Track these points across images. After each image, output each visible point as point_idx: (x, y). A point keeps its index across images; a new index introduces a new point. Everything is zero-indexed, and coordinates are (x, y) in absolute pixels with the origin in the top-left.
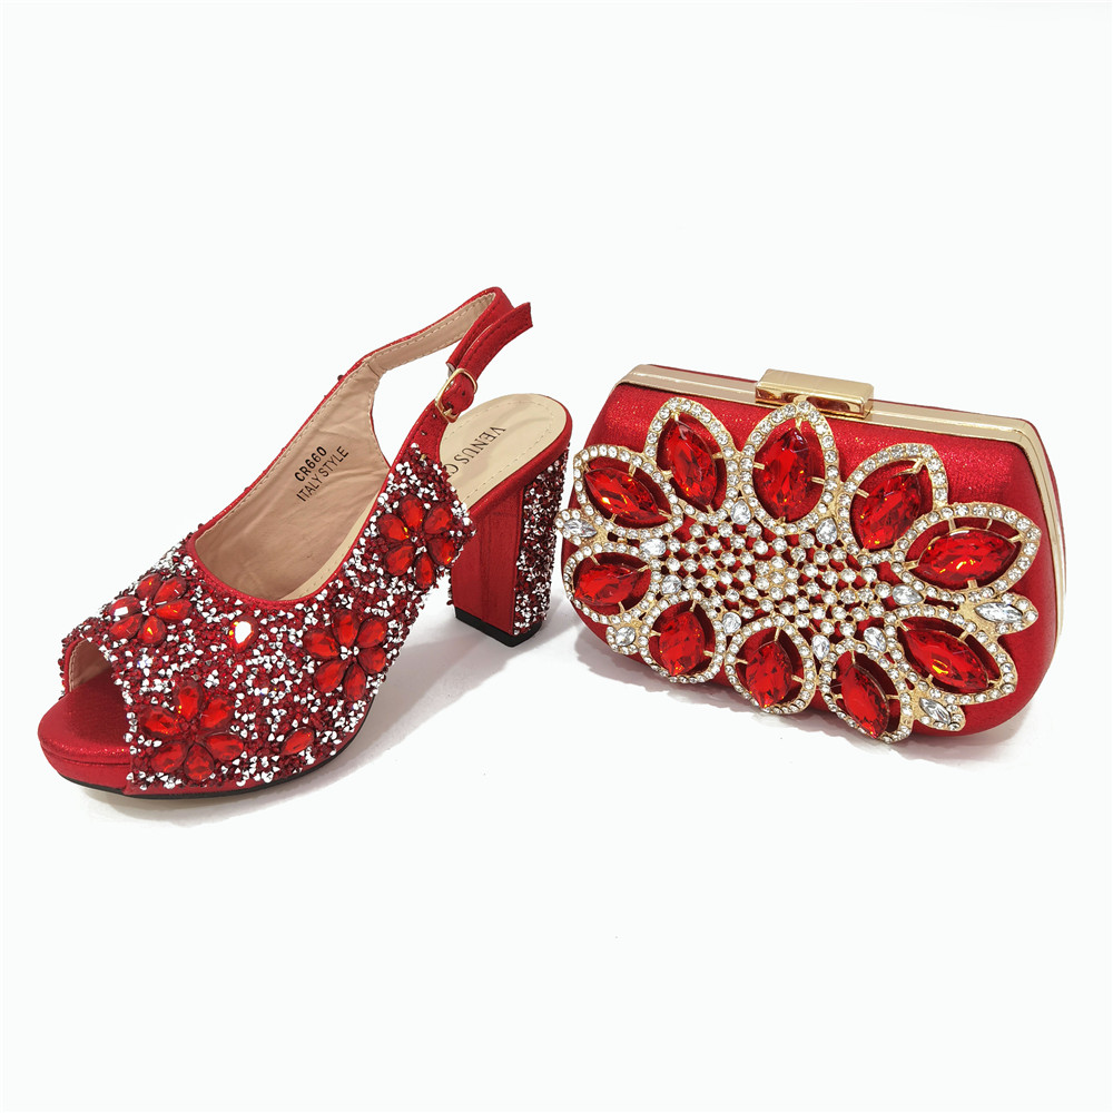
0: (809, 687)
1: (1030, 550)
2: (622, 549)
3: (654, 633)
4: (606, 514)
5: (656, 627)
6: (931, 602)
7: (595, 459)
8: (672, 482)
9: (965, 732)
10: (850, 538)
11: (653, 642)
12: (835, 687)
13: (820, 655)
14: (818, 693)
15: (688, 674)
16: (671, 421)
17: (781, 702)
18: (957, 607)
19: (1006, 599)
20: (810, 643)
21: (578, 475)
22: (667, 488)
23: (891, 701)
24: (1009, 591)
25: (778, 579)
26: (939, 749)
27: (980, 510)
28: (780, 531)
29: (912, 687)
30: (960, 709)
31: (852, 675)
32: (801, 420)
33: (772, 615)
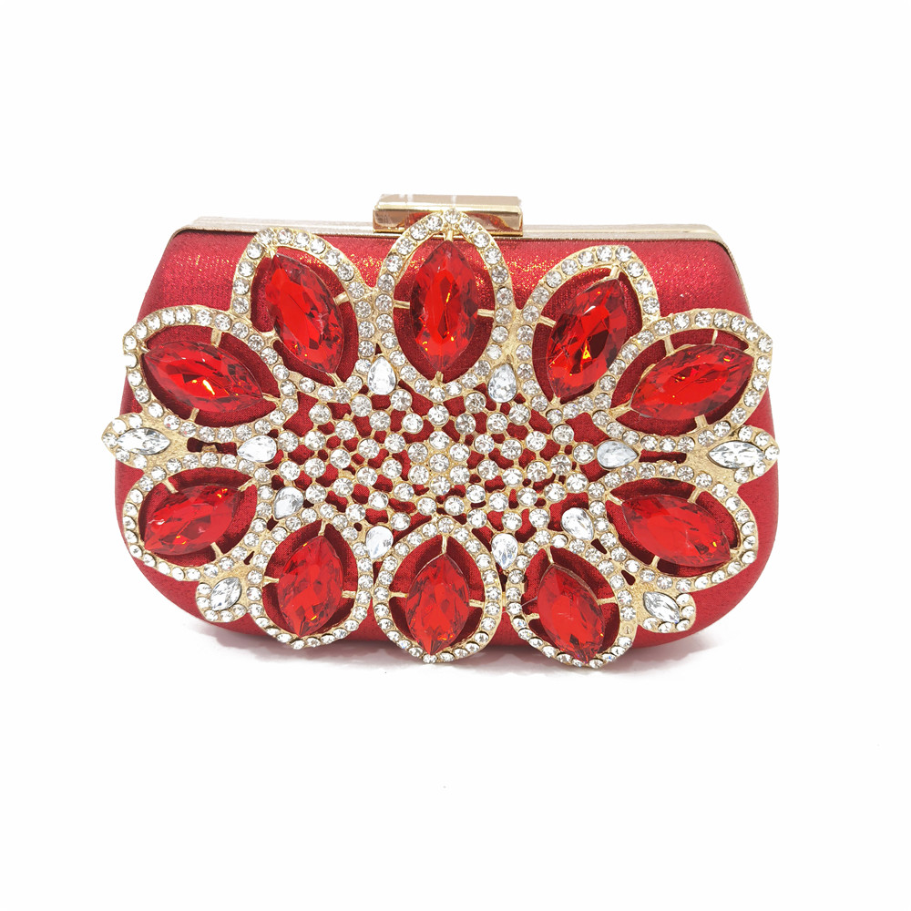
0: (492, 611)
1: (767, 365)
2: (210, 460)
3: (269, 580)
4: (183, 413)
6: (648, 457)
7: (158, 332)
8: (276, 346)
10: (534, 388)
11: (270, 594)
12: (526, 603)
13: (504, 562)
14: (505, 618)
15: (321, 631)
16: (266, 260)
17: (452, 644)
18: (684, 457)
19: (746, 434)
20: (489, 548)
21: (132, 361)
22: (269, 355)
23: (608, 606)
24: (747, 423)
25: (440, 464)
27: (703, 319)
28: (436, 396)
29: (632, 581)
30: (692, 598)
33: (434, 519)
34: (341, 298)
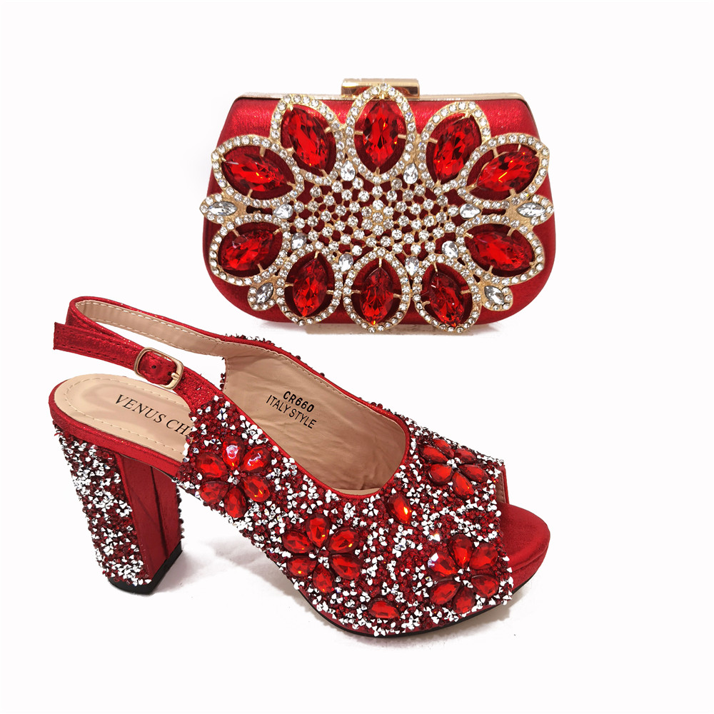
0: (405, 299)
1: (545, 163)
2: (258, 218)
3: (288, 284)
4: (244, 192)
5: (288, 280)
6: (486, 212)
7: (231, 150)
8: (294, 156)
10: (427, 176)
11: (289, 292)
12: (424, 295)
13: (412, 272)
14: (412, 302)
15: (314, 315)
16: (288, 111)
17: (384, 320)
18: (504, 212)
19: (535, 199)
20: (404, 264)
21: (216, 166)
22: (290, 161)
24: (537, 193)
27: (513, 138)
28: (376, 181)
29: (478, 280)
30: (510, 290)
32: (383, 95)
33: (375, 249)
34: (328, 129)
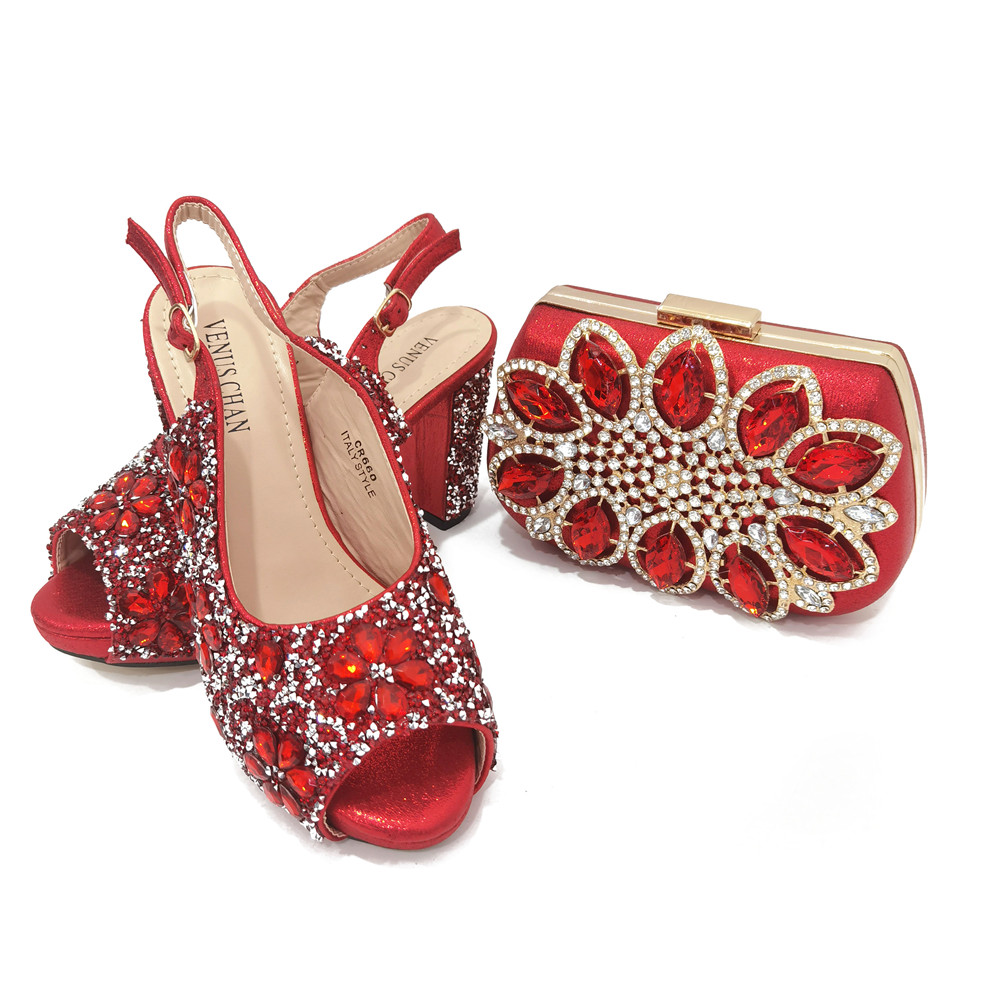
0: (700, 572)
1: (893, 461)
2: (539, 451)
3: (566, 524)
4: (526, 421)
5: (569, 517)
6: (806, 503)
7: (516, 371)
8: (583, 393)
9: (834, 613)
10: (736, 447)
11: (565, 531)
12: (723, 572)
13: (710, 546)
14: (708, 578)
15: (596, 558)
16: (583, 339)
17: (676, 584)
18: (828, 509)
19: (871, 503)
20: (701, 535)
21: (501, 384)
22: (578, 399)
23: (771, 587)
24: (874, 496)
25: (674, 480)
26: (812, 626)
27: (849, 425)
28: (676, 439)
29: (789, 575)
30: (830, 595)
31: (737, 563)
32: (695, 342)
33: (668, 511)
34: (623, 371)
